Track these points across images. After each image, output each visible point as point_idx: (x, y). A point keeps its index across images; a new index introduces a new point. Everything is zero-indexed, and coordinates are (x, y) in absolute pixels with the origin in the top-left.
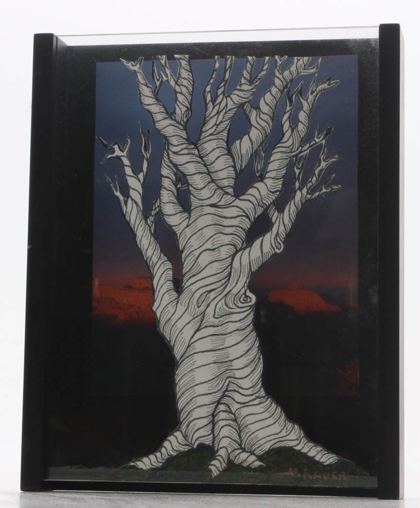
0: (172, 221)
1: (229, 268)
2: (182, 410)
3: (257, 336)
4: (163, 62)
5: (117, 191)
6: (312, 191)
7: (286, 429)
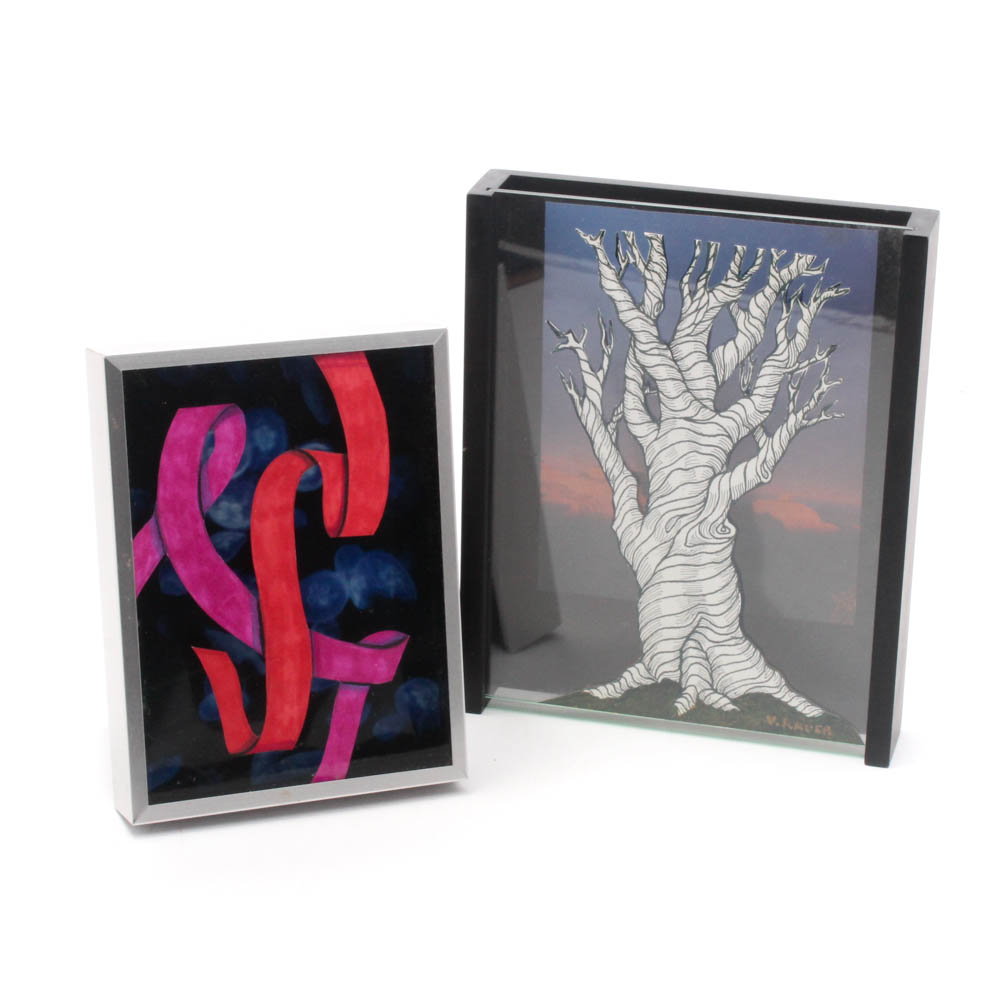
0: (637, 431)
1: (705, 492)
2: (645, 642)
3: (736, 572)
4: (630, 240)
5: (571, 389)
6: (808, 416)
7: (765, 675)
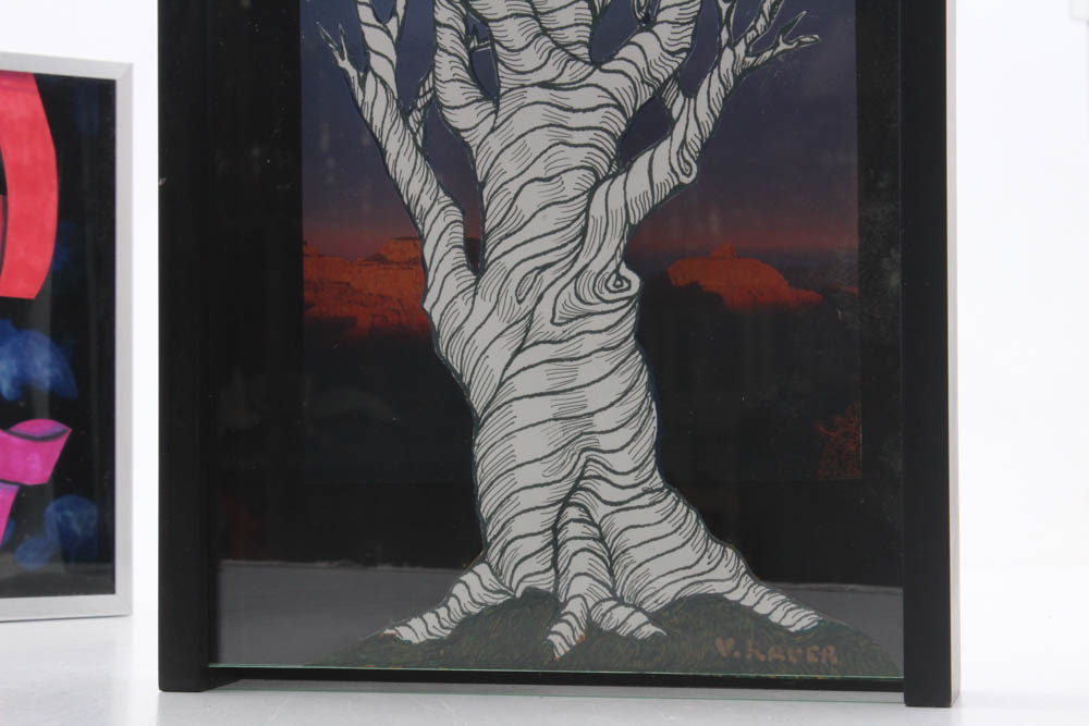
0: (459, 119)
1: (583, 217)
2: (490, 518)
3: (644, 361)
5: (343, 59)
6: (756, 48)
7: (709, 557)
